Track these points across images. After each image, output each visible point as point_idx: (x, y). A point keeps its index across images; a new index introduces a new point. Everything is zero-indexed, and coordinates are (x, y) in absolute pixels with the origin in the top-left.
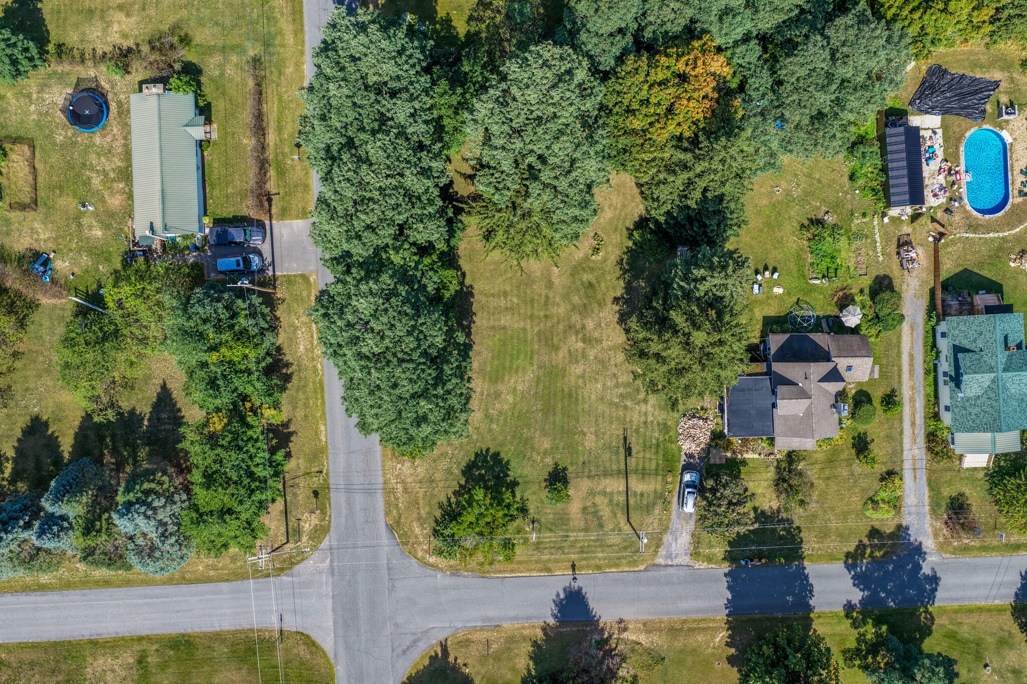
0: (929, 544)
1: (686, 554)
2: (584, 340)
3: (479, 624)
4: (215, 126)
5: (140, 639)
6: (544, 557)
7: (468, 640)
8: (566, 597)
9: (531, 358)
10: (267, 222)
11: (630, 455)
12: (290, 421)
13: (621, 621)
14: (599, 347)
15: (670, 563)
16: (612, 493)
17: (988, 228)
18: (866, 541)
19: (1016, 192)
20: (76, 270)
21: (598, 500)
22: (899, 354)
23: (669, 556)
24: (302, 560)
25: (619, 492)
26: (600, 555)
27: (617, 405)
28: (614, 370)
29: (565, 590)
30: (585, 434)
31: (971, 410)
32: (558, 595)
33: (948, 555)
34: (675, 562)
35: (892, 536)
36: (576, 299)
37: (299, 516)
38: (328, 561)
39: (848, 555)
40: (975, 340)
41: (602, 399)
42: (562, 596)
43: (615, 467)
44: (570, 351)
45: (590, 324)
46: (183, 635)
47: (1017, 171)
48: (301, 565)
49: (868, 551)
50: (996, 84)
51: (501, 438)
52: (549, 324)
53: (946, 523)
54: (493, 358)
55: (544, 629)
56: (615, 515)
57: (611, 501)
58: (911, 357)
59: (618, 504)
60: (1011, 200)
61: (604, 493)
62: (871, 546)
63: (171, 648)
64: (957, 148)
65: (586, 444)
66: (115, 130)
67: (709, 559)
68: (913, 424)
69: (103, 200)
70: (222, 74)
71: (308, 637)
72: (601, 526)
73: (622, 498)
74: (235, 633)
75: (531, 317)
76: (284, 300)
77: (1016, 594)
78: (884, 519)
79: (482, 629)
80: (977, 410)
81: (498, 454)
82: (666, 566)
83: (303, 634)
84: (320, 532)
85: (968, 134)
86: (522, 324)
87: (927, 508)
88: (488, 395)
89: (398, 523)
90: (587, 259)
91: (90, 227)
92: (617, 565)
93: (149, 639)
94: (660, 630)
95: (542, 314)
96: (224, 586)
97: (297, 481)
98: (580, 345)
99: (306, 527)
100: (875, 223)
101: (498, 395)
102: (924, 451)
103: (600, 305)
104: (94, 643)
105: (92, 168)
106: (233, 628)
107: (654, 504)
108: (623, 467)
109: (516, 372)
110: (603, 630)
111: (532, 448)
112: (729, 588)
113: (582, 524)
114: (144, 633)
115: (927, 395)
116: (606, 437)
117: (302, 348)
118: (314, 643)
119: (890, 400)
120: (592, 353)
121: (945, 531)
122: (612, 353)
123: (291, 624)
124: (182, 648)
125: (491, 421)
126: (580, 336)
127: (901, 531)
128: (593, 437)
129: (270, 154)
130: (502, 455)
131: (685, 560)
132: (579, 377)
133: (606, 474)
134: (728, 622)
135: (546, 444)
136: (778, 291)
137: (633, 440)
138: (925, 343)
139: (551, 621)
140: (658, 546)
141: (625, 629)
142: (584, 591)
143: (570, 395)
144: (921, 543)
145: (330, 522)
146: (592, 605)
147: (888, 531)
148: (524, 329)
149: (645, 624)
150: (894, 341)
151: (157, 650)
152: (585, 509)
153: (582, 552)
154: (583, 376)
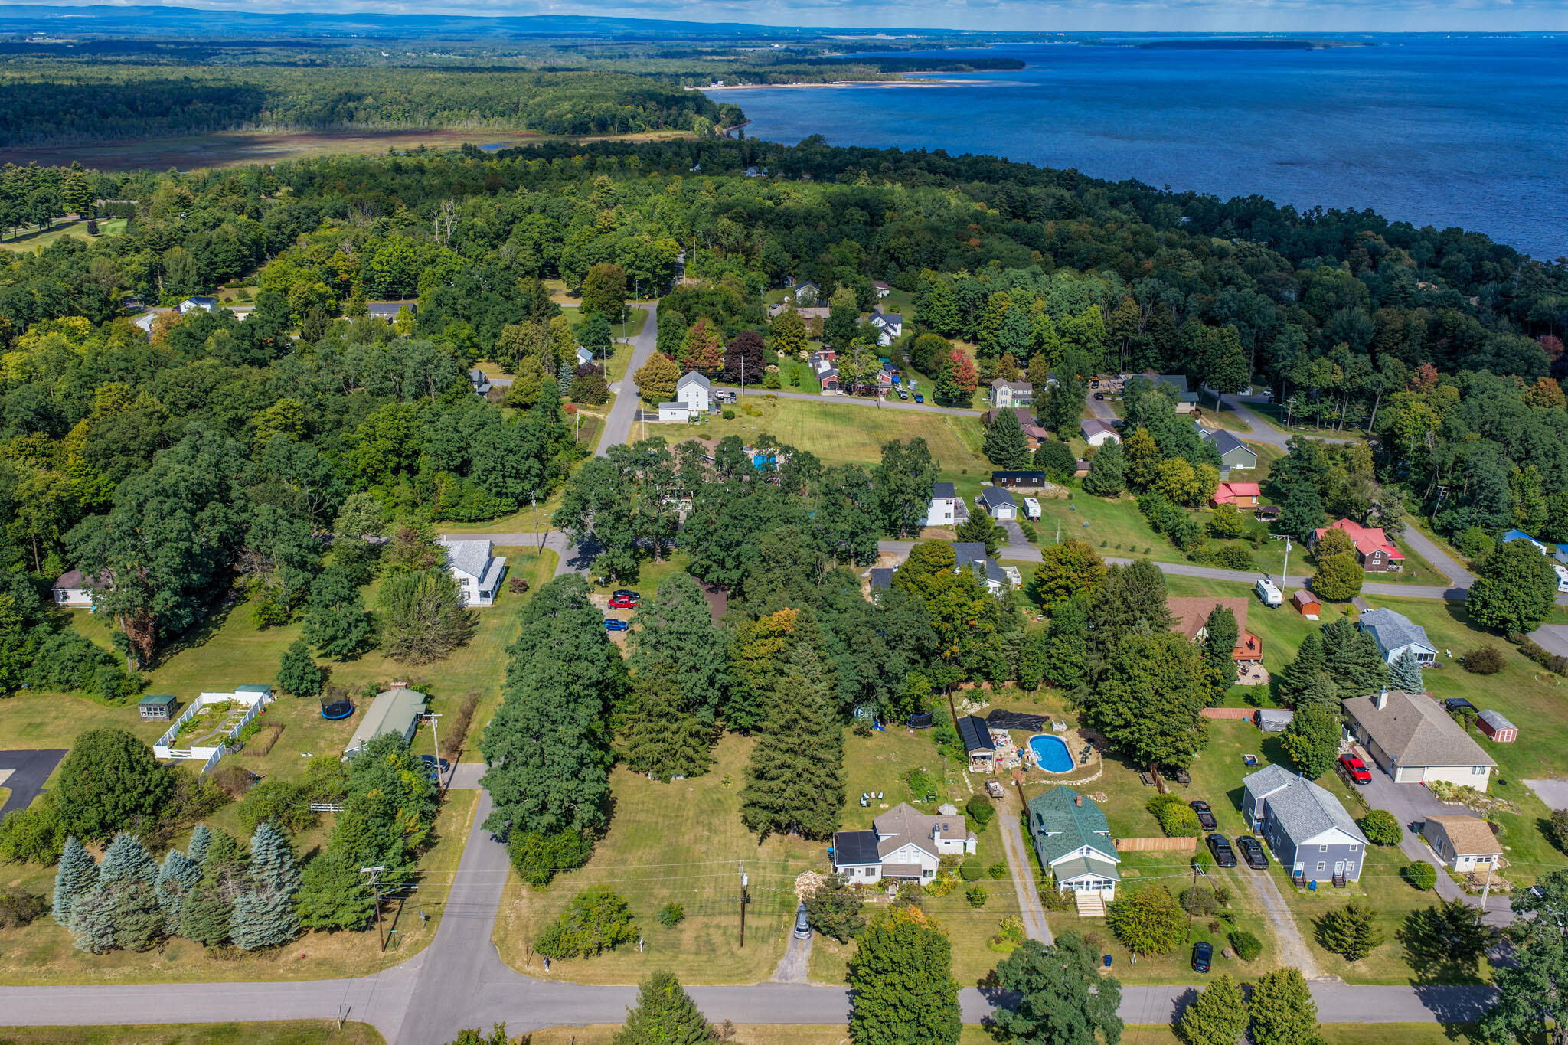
1: (802, 976)
2: (710, 830)
3: (568, 1021)
7: (551, 1036)
9: (660, 839)
10: (452, 764)
11: (747, 901)
13: (728, 1025)
14: (723, 835)
15: (785, 982)
16: (726, 928)
17: (1060, 778)
18: (995, 970)
19: (1079, 763)
21: (711, 931)
22: (1001, 845)
23: (784, 976)
24: (393, 966)
25: (734, 926)
34: (790, 982)
36: (705, 807)
37: (403, 934)
38: (419, 968)
39: (980, 982)
43: (731, 910)
44: (696, 836)
45: (716, 821)
46: (231, 1024)
47: (1076, 752)
48: (390, 969)
50: (1047, 718)
52: (679, 820)
54: (622, 839)
56: (729, 943)
57: (724, 933)
58: (1014, 849)
59: (732, 935)
60: (1075, 766)
61: (718, 926)
63: (213, 1034)
64: (1024, 742)
67: (830, 979)
68: (1025, 889)
71: (370, 1028)
72: (713, 950)
73: (737, 931)
75: (664, 815)
76: (449, 801)
77: (1172, 1016)
79: (570, 1026)
82: (781, 983)
83: (366, 1025)
86: (655, 819)
89: (503, 941)
90: (717, 787)
91: (303, 766)
92: (727, 981)
93: (192, 1026)
94: (772, 1036)
95: (674, 814)
96: (298, 983)
97: (413, 908)
98: (706, 833)
99: (407, 941)
100: (964, 774)
102: (1041, 908)
103: (726, 811)
104: (127, 1028)
105: (323, 738)
107: (769, 936)
108: (739, 910)
109: (644, 847)
113: (693, 949)
114: (187, 1021)
117: (452, 828)
118: (375, 1034)
119: (998, 871)
120: (716, 838)
123: (356, 1017)
124: (224, 1034)
126: (707, 828)
128: (712, 890)
131: (805, 980)
132: (702, 852)
133: (722, 912)
134: (850, 1030)
136: (885, 806)
137: (750, 892)
140: (772, 968)
141: (733, 1033)
143: (693, 863)
148: (656, 822)
149: (754, 1029)
150: (995, 836)
152: (697, 937)
154: (706, 853)
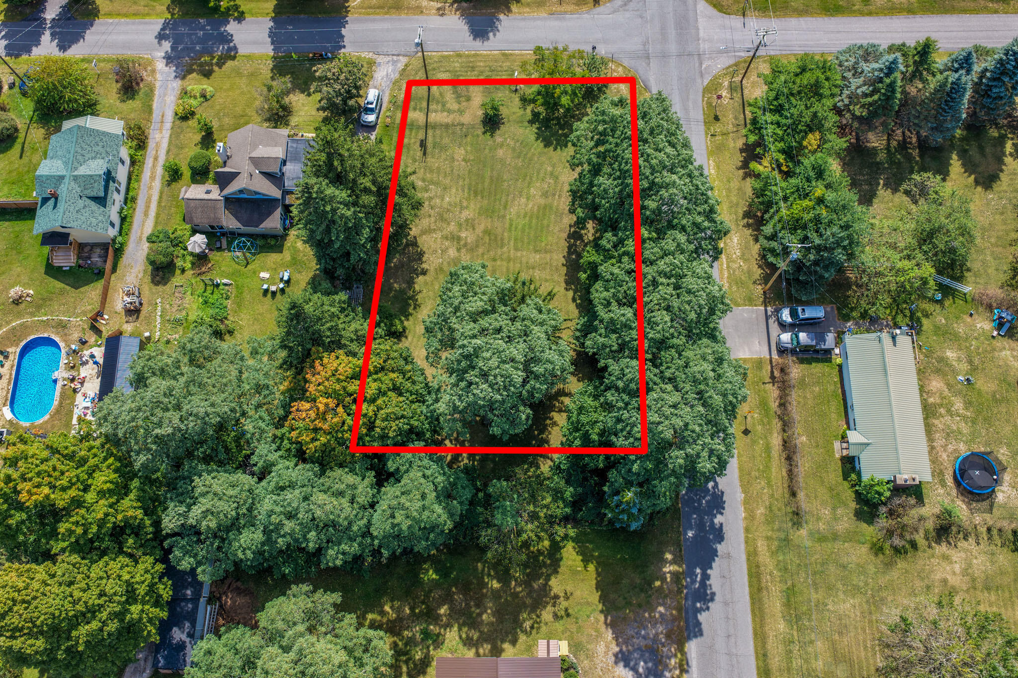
0: (160, 65)
1: (380, 64)
2: (459, 239)
4: (838, 456)
5: (870, 14)
6: (508, 64)
7: (578, 5)
8: (487, 33)
9: (511, 225)
10: (775, 356)
11: (422, 141)
12: (744, 178)
13: (442, 15)
14: (444, 232)
15: (395, 58)
16: (442, 111)
18: (216, 68)
19: (11, 357)
20: (969, 319)
21: (455, 106)
23: (395, 63)
24: (727, 68)
25: (436, 111)
26: (457, 65)
27: (432, 182)
28: (432, 212)
29: (488, 39)
30: (464, 160)
31: (102, 150)
32: (495, 35)
33: (146, 56)
34: (390, 58)
35: (190, 71)
37: (731, 101)
38: (704, 66)
39: (234, 58)
40: (85, 207)
41: (445, 189)
42: (491, 35)
43: (438, 132)
44: (474, 229)
45: (452, 253)
46: (832, 15)
47: (6, 377)
48: (727, 64)
49: (215, 61)
51: (543, 159)
52: (492, 253)
53: (142, 80)
54: (548, 226)
55: (509, 11)
56: (440, 95)
57: (444, 105)
59: (438, 102)
60: (18, 350)
61: (449, 111)
62: (212, 65)
63: (842, 7)
64: (61, 403)
65: (463, 152)
66: (944, 456)
69: (949, 386)
70: (834, 509)
71: (720, 11)
73: (433, 107)
74: (785, 16)
75: (509, 260)
76: (754, 283)
77: (92, 26)
78: (196, 84)
80: (96, 149)
81: (545, 146)
82: (398, 55)
83: (725, 13)
84: (712, 88)
85: (47, 417)
86: (519, 254)
87: (157, 93)
88: (554, 195)
91: (959, 360)
92: (443, 57)
93: (861, 13)
94: (408, 8)
95: (499, 263)
97: (735, 129)
98: (463, 235)
99: (725, 93)
100: (158, 333)
101: (545, 195)
103: (441, 269)
105: (964, 418)
106: (788, 19)
108: (430, 132)
109: (526, 213)
110: (457, 10)
111: (514, 149)
112: (343, 37)
115: (138, 181)
116: (444, 156)
117: (735, 240)
118: (715, 6)
119: (173, 176)
120: (452, 227)
121: (145, 74)
122: (433, 227)
123: (735, 20)
124: (832, 6)
125: (552, 174)
126: (462, 243)
127: (182, 75)
128: (456, 157)
129: (777, 425)
130: (542, 145)
131: (380, 59)
132: (467, 207)
133: (447, 126)
134: (347, 12)
135: (500, 153)
136: (265, 275)
137: (419, 154)
138: (131, 224)
139: (502, 16)
140: (404, 70)
141: (439, 9)
142: (472, 37)
143: (476, 193)
144: (166, 65)
145: (703, 96)
146: (466, 27)
147: (194, 75)
148: (516, 249)
149: (422, 12)
151: (854, 5)
152: (468, 100)
153: (473, 67)
154: (463, 207)
